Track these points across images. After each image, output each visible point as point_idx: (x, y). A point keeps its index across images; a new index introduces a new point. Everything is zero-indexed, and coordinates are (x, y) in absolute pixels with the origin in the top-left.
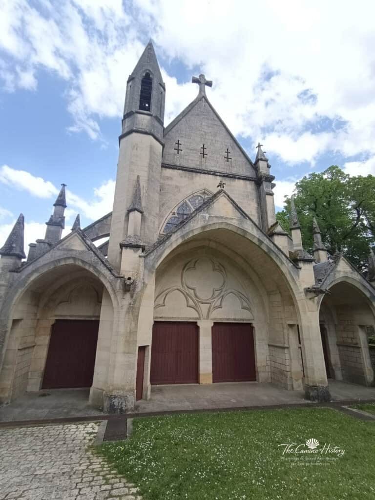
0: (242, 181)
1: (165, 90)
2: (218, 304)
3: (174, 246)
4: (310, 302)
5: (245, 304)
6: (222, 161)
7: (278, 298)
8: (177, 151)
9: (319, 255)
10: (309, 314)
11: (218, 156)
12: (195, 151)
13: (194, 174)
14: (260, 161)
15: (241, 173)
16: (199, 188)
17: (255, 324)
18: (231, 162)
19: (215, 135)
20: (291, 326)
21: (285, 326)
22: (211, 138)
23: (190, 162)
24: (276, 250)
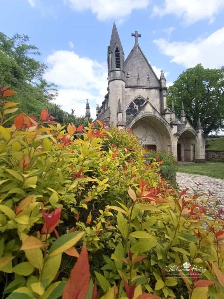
0: (154, 90)
1: (124, 55)
2: (145, 140)
3: (133, 124)
4: (175, 138)
5: (154, 139)
6: (146, 80)
7: (165, 137)
8: (127, 78)
9: (182, 118)
10: (174, 142)
11: (144, 78)
12: (135, 77)
13: (135, 89)
14: (162, 80)
15: (154, 86)
16: (137, 95)
17: (157, 146)
18: (150, 80)
19: (143, 68)
20: (169, 145)
21: (167, 145)
22: (141, 69)
23: (133, 83)
24: (165, 122)
